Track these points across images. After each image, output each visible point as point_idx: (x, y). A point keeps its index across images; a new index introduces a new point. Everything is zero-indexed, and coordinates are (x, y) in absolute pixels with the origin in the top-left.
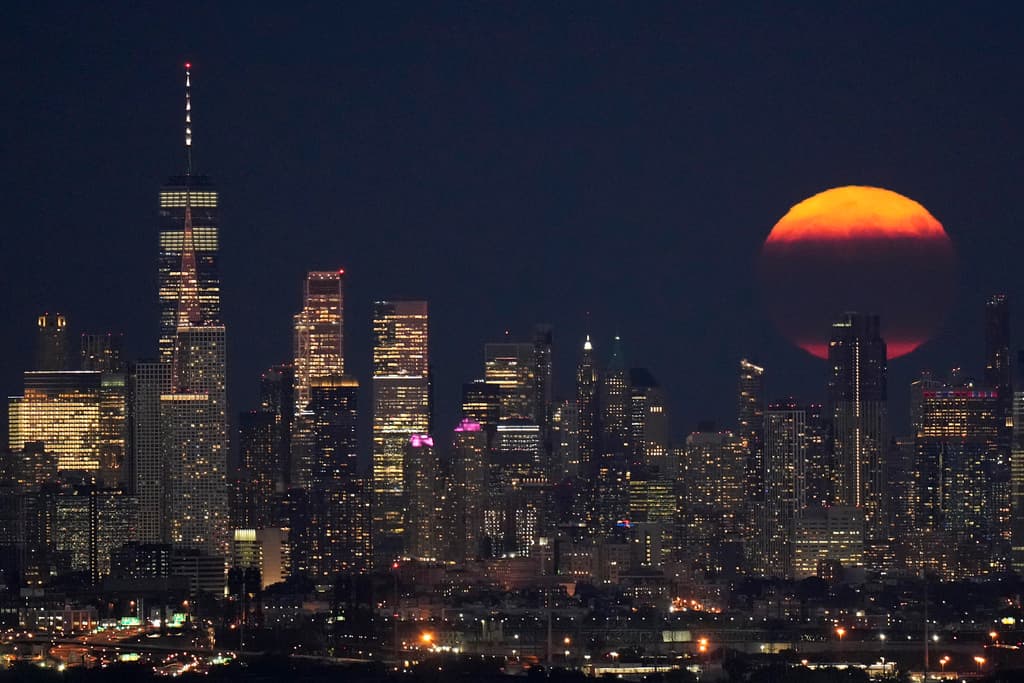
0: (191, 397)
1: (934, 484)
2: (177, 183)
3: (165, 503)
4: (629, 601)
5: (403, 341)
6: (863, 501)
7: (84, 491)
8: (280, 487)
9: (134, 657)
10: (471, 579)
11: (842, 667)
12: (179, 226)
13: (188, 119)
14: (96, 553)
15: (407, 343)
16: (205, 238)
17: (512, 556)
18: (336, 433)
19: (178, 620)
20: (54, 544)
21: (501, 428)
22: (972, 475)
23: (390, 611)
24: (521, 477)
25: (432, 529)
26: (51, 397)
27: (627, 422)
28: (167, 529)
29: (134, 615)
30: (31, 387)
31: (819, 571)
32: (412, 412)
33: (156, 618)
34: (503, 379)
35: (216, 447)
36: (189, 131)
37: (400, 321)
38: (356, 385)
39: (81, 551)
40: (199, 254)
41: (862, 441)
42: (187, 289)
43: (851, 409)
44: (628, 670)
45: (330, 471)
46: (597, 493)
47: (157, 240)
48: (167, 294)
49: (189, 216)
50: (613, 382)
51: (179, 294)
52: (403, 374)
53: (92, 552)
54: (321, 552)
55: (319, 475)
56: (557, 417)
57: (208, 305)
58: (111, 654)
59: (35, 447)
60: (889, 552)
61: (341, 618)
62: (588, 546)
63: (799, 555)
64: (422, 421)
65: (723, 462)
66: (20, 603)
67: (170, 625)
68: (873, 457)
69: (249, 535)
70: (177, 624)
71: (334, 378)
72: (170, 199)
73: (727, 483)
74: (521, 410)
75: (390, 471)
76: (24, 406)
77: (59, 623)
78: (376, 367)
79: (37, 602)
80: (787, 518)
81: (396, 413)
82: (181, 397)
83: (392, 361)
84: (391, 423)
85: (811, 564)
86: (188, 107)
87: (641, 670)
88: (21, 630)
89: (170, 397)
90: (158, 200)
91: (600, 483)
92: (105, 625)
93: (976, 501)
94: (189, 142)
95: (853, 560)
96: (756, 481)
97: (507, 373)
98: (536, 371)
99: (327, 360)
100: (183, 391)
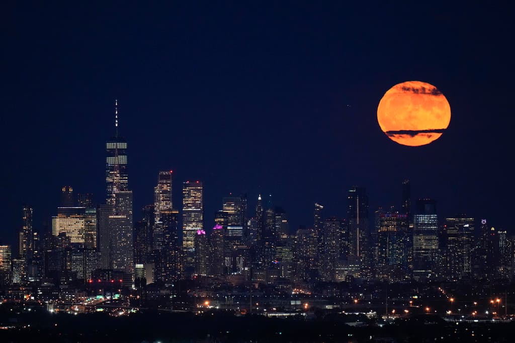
0: (120, 217)
1: (386, 248)
2: (112, 140)
3: (110, 255)
4: (278, 290)
5: (193, 196)
6: (360, 254)
7: (81, 250)
8: (149, 249)
9: (102, 310)
10: (220, 282)
11: (357, 314)
12: (113, 155)
13: (116, 117)
14: (86, 272)
15: (195, 197)
16: (123, 160)
17: (235, 274)
18: (170, 229)
19: (117, 296)
20: (71, 269)
21: (229, 228)
22: (399, 245)
23: (192, 293)
24: (237, 245)
25: (205, 264)
26: (68, 216)
27: (274, 226)
28: (111, 264)
29: (100, 295)
30: (60, 213)
31: (346, 279)
32: (197, 222)
33: (109, 296)
34: (229, 210)
35: (129, 235)
36: (117, 121)
37: (192, 189)
38: (178, 212)
39: (81, 272)
40: (120, 165)
41: (360, 233)
42: (115, 178)
43: (355, 221)
44: (280, 315)
45: (168, 243)
46: (264, 251)
47: (106, 160)
48: (109, 180)
49: (117, 152)
50: (269, 211)
51: (113, 180)
52: (193, 209)
53: (84, 272)
54: (165, 272)
55: (165, 245)
56: (249, 224)
57: (124, 184)
58: (93, 309)
59: (62, 235)
60: (370, 272)
61: (175, 296)
62: (263, 270)
63: (337, 274)
64: (200, 225)
65: (310, 240)
66: (59, 290)
67: (114, 298)
68: (363, 239)
69: (141, 266)
70: (116, 298)
71: (169, 210)
72: (110, 146)
73: (311, 247)
74: (236, 221)
75: (189, 243)
76: (58, 220)
77: (73, 298)
78: (184, 206)
79: (65, 290)
80: (333, 261)
81: (191, 222)
82: (116, 217)
83: (190, 204)
84: (189, 226)
85: (342, 277)
86: (117, 113)
87: (285, 314)
88: (59, 300)
89: (112, 217)
90: (106, 146)
91: (266, 248)
92: (91, 298)
93: (401, 254)
94: (117, 125)
95: (357, 275)
96: (321, 247)
97: (231, 208)
98: (242, 208)
99: (166, 204)
100: (117, 215)
